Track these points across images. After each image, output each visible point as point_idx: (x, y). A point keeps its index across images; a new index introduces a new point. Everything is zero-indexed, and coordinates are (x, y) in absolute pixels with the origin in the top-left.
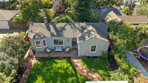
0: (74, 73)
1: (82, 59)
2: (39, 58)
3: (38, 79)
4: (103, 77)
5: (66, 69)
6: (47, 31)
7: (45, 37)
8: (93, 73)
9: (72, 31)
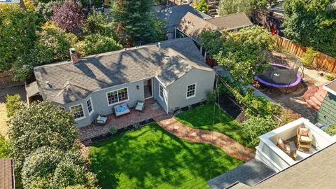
0: (178, 144)
1: (176, 116)
2: (90, 141)
3: (120, 179)
4: (227, 133)
5: (159, 143)
6: (86, 77)
7: (89, 92)
8: (208, 134)
9: (139, 66)
